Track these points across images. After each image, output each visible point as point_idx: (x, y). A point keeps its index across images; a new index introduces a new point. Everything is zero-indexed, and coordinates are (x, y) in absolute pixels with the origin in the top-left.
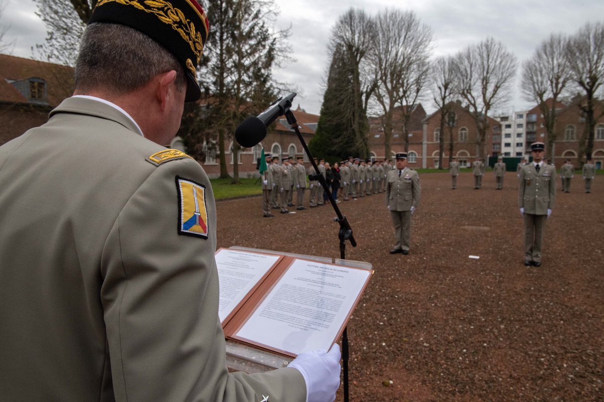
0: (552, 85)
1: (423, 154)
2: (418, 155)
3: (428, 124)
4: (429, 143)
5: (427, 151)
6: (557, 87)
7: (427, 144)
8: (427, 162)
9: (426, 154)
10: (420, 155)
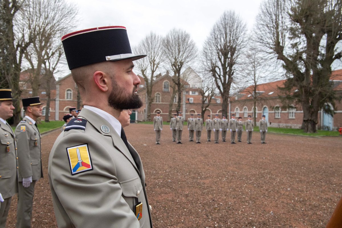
0: (151, 65)
1: (56, 109)
2: (52, 110)
3: (60, 85)
4: (61, 100)
5: (59, 106)
6: (154, 67)
7: (60, 101)
8: (59, 116)
9: (58, 109)
10: (53, 109)
